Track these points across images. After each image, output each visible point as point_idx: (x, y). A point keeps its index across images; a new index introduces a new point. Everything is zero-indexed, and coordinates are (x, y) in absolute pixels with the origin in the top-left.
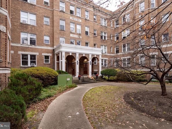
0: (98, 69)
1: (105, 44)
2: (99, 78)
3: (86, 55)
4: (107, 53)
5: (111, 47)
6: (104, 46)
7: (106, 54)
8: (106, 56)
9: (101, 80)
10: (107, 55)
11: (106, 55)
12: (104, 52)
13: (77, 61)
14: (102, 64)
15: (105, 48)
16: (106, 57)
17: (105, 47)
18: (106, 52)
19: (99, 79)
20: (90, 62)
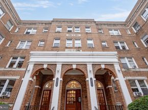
3: (79, 66)
5: (143, 59)
6: (126, 58)
8: (138, 73)
12: (130, 67)
13: (58, 79)
15: (129, 61)
18: (135, 66)
20: (91, 79)
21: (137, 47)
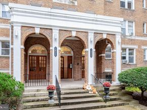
0: (113, 68)
1: (131, 18)
2: (114, 90)
3: (79, 33)
4: (134, 35)
5: (144, 24)
6: (127, 21)
7: (133, 38)
8: (132, 42)
9: (119, 99)
10: (134, 40)
11: (132, 40)
12: (127, 34)
13: (56, 48)
14: (124, 58)
15: (129, 26)
16: (132, 44)
17: (130, 24)
18: (132, 34)
19: (113, 95)
20: (91, 50)
21: (145, 7)
